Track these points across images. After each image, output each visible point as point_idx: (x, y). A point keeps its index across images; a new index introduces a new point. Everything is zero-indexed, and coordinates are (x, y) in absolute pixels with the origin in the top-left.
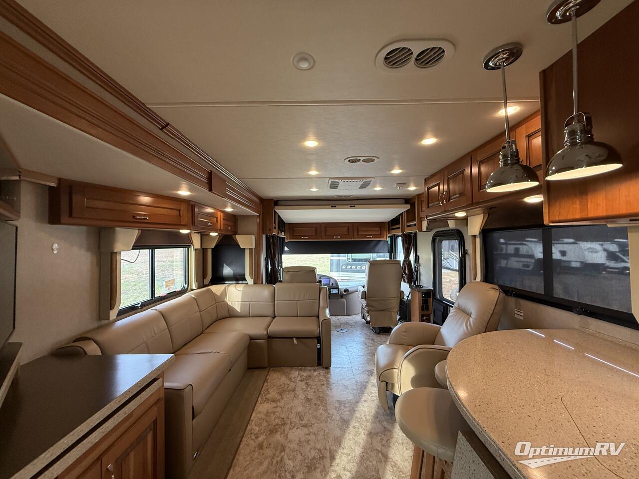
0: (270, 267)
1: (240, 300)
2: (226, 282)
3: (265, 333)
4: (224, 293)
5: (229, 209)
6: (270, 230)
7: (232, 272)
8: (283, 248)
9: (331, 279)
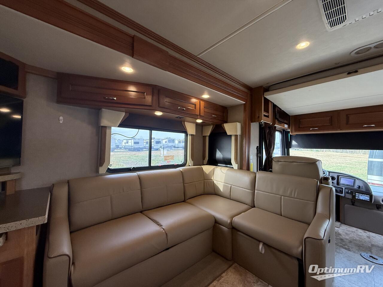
0: (264, 157)
1: (223, 182)
2: (218, 165)
3: (229, 221)
4: (213, 172)
5: (206, 96)
6: (259, 117)
7: (222, 156)
8: (290, 143)
9: (357, 180)
